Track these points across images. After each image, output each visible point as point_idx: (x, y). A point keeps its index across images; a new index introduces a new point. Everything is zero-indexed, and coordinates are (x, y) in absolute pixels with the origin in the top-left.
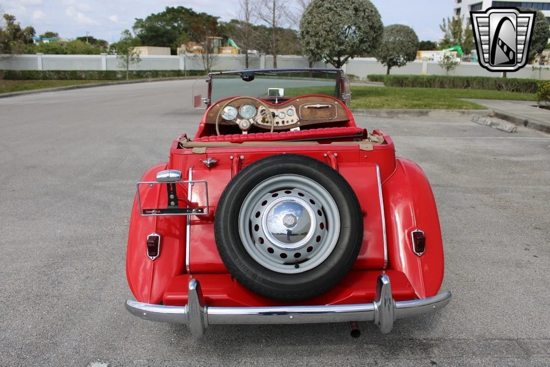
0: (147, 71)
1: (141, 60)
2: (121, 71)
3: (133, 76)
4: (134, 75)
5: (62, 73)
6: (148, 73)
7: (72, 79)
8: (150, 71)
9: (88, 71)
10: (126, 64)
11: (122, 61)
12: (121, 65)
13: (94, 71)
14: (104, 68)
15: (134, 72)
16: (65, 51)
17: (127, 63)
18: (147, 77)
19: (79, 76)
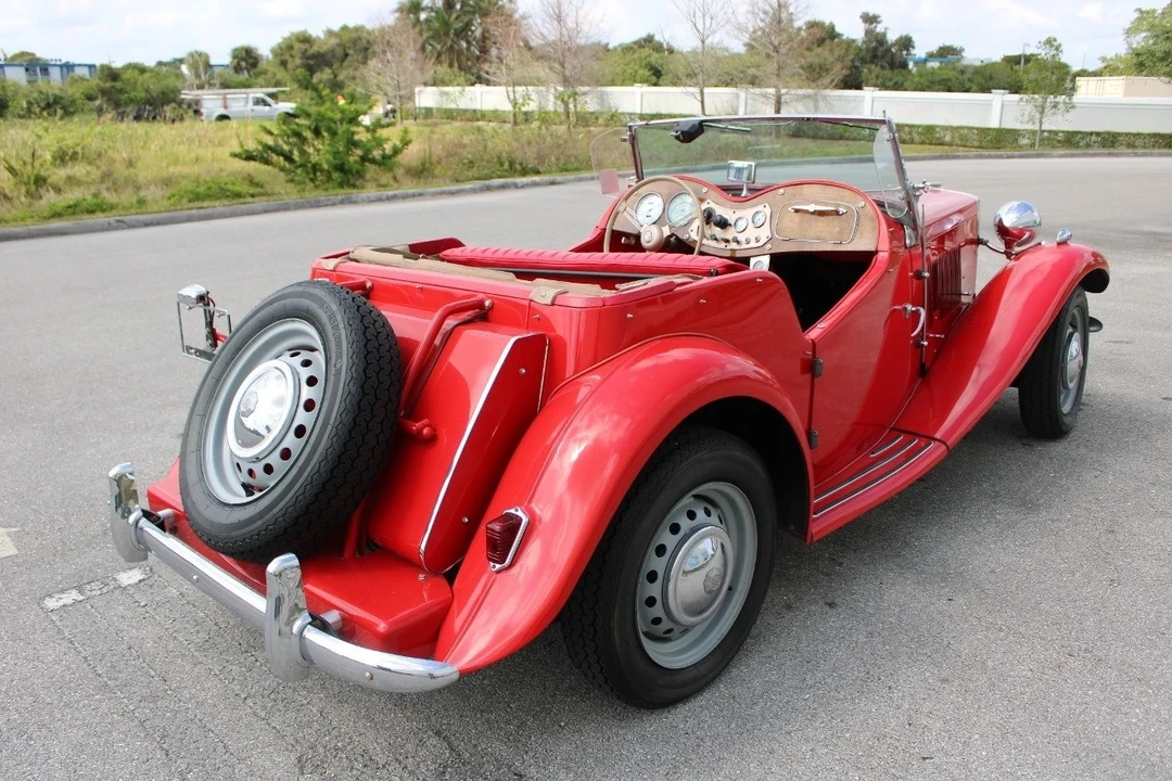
0: (1091, 134)
1: (1073, 107)
2: (1028, 131)
3: (1057, 144)
4: (1059, 141)
5: (907, 129)
6: (1094, 138)
7: (923, 143)
8: (1098, 134)
9: (958, 128)
10: (1038, 115)
11: (1029, 108)
12: (1026, 118)
13: (972, 128)
14: (994, 124)
15: (1060, 135)
16: (968, 85)
17: (1042, 112)
18: (1088, 146)
19: (938, 139)
